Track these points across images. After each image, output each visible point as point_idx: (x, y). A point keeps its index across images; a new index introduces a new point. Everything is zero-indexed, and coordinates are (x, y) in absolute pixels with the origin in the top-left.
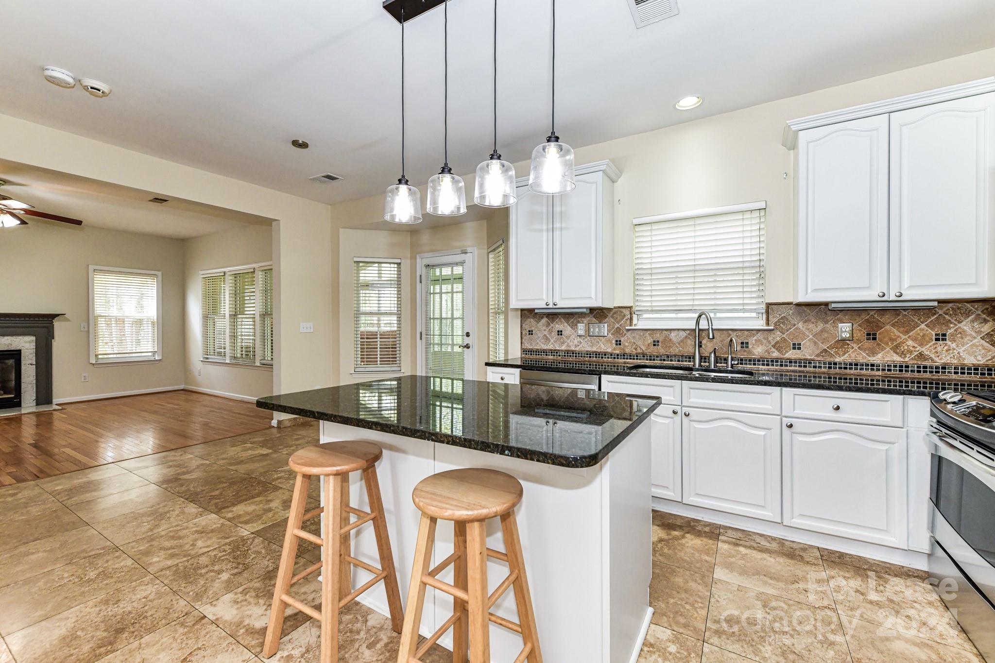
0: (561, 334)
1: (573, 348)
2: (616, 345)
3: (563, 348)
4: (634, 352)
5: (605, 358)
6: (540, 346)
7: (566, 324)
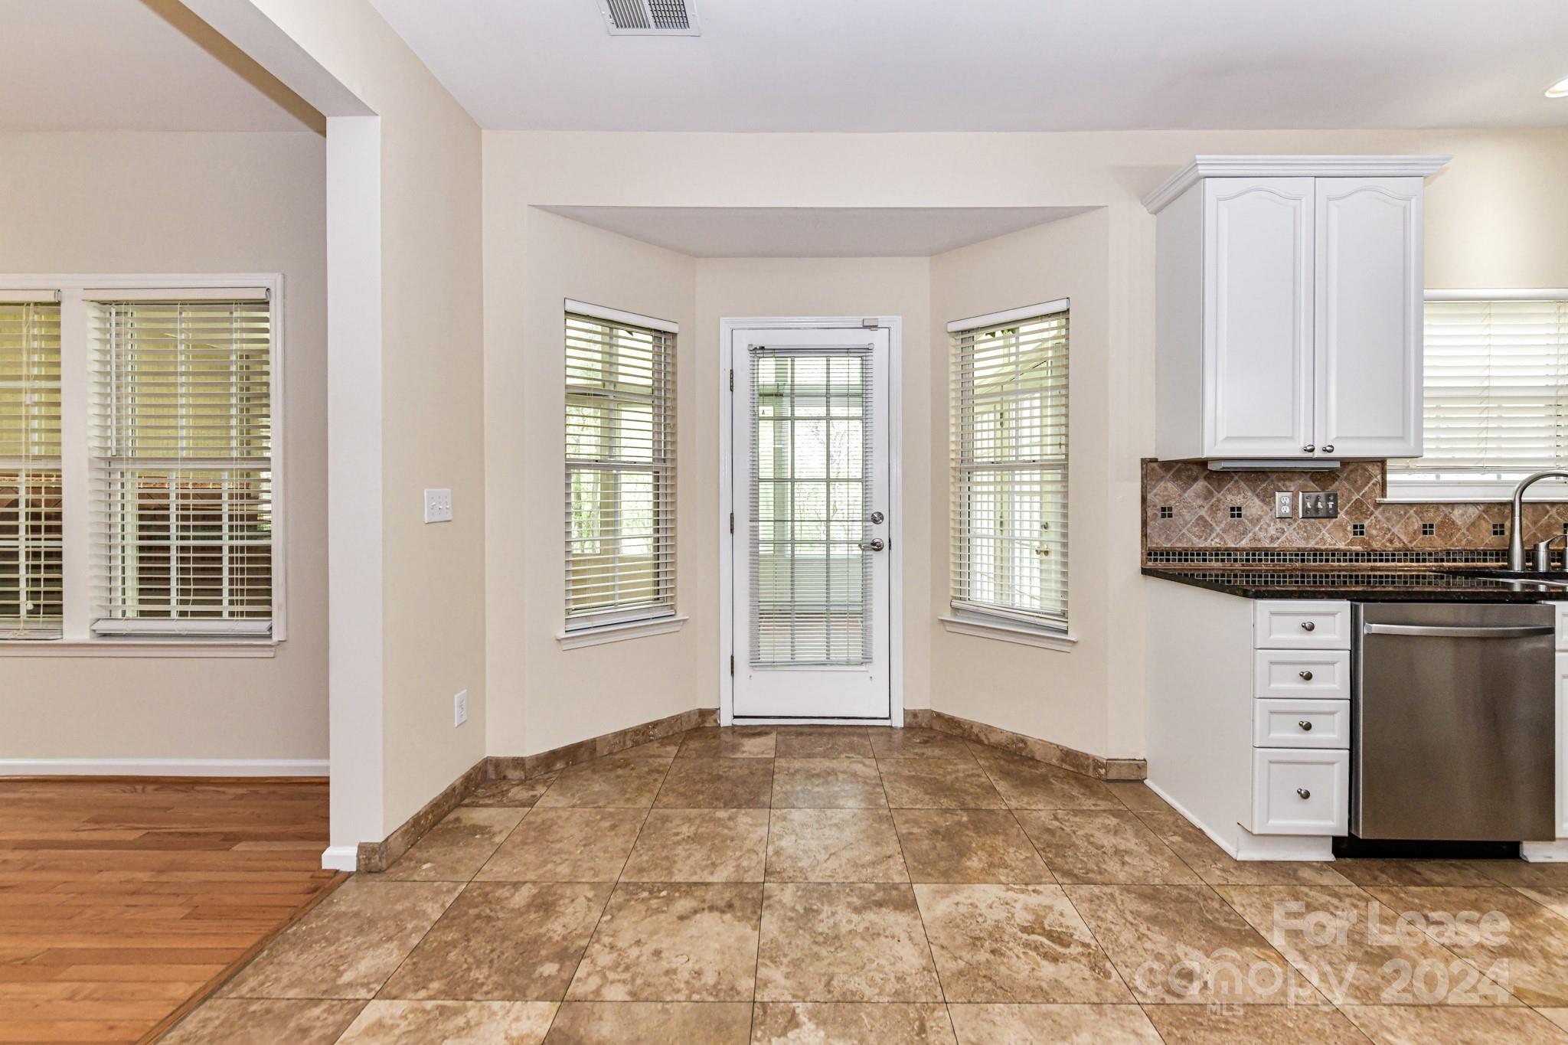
0: (1239, 516)
1: (1266, 544)
2: (1355, 533)
3: (1244, 543)
4: (1390, 548)
5: (1333, 561)
6: (1190, 540)
7: (1249, 494)
